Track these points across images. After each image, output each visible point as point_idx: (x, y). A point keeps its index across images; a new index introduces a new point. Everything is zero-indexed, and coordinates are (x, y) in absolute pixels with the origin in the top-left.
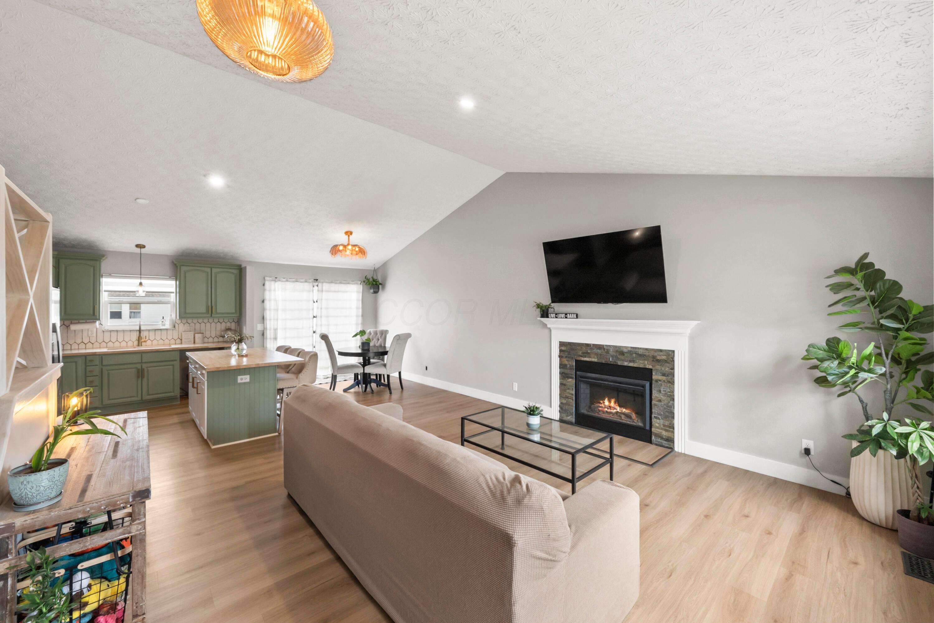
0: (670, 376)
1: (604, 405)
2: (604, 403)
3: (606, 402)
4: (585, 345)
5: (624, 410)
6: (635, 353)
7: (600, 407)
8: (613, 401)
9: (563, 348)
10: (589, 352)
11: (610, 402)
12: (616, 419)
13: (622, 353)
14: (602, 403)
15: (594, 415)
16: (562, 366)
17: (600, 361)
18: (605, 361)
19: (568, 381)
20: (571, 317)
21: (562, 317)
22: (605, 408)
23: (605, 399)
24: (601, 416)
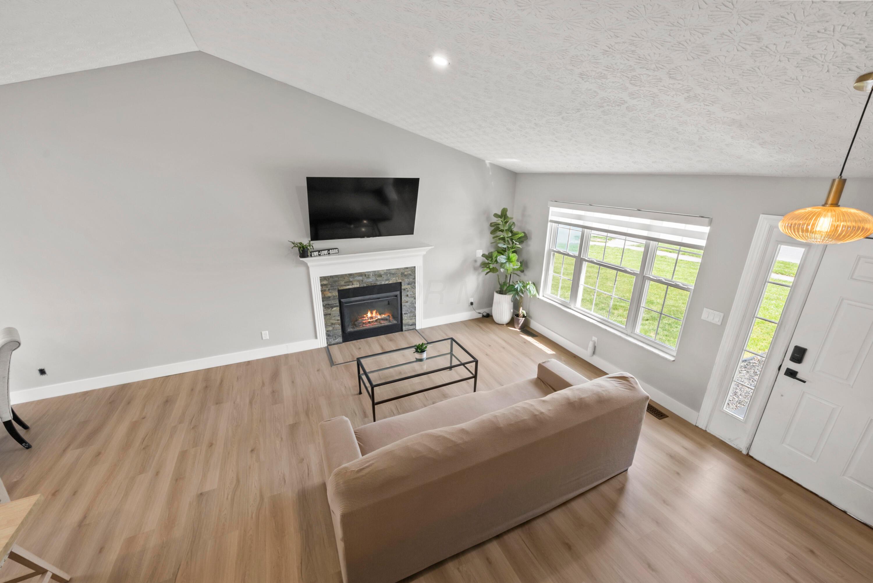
0: (413, 284)
1: (367, 317)
2: (367, 316)
3: (369, 315)
4: (348, 275)
5: (383, 316)
6: (389, 273)
7: (364, 320)
8: (374, 312)
9: (325, 282)
10: (351, 280)
11: (372, 313)
12: (377, 326)
13: (380, 276)
14: (365, 317)
15: (360, 329)
16: (324, 299)
17: (362, 286)
18: (367, 285)
19: (333, 310)
20: (333, 252)
21: (325, 254)
22: (368, 319)
23: (368, 313)
24: (366, 328)
